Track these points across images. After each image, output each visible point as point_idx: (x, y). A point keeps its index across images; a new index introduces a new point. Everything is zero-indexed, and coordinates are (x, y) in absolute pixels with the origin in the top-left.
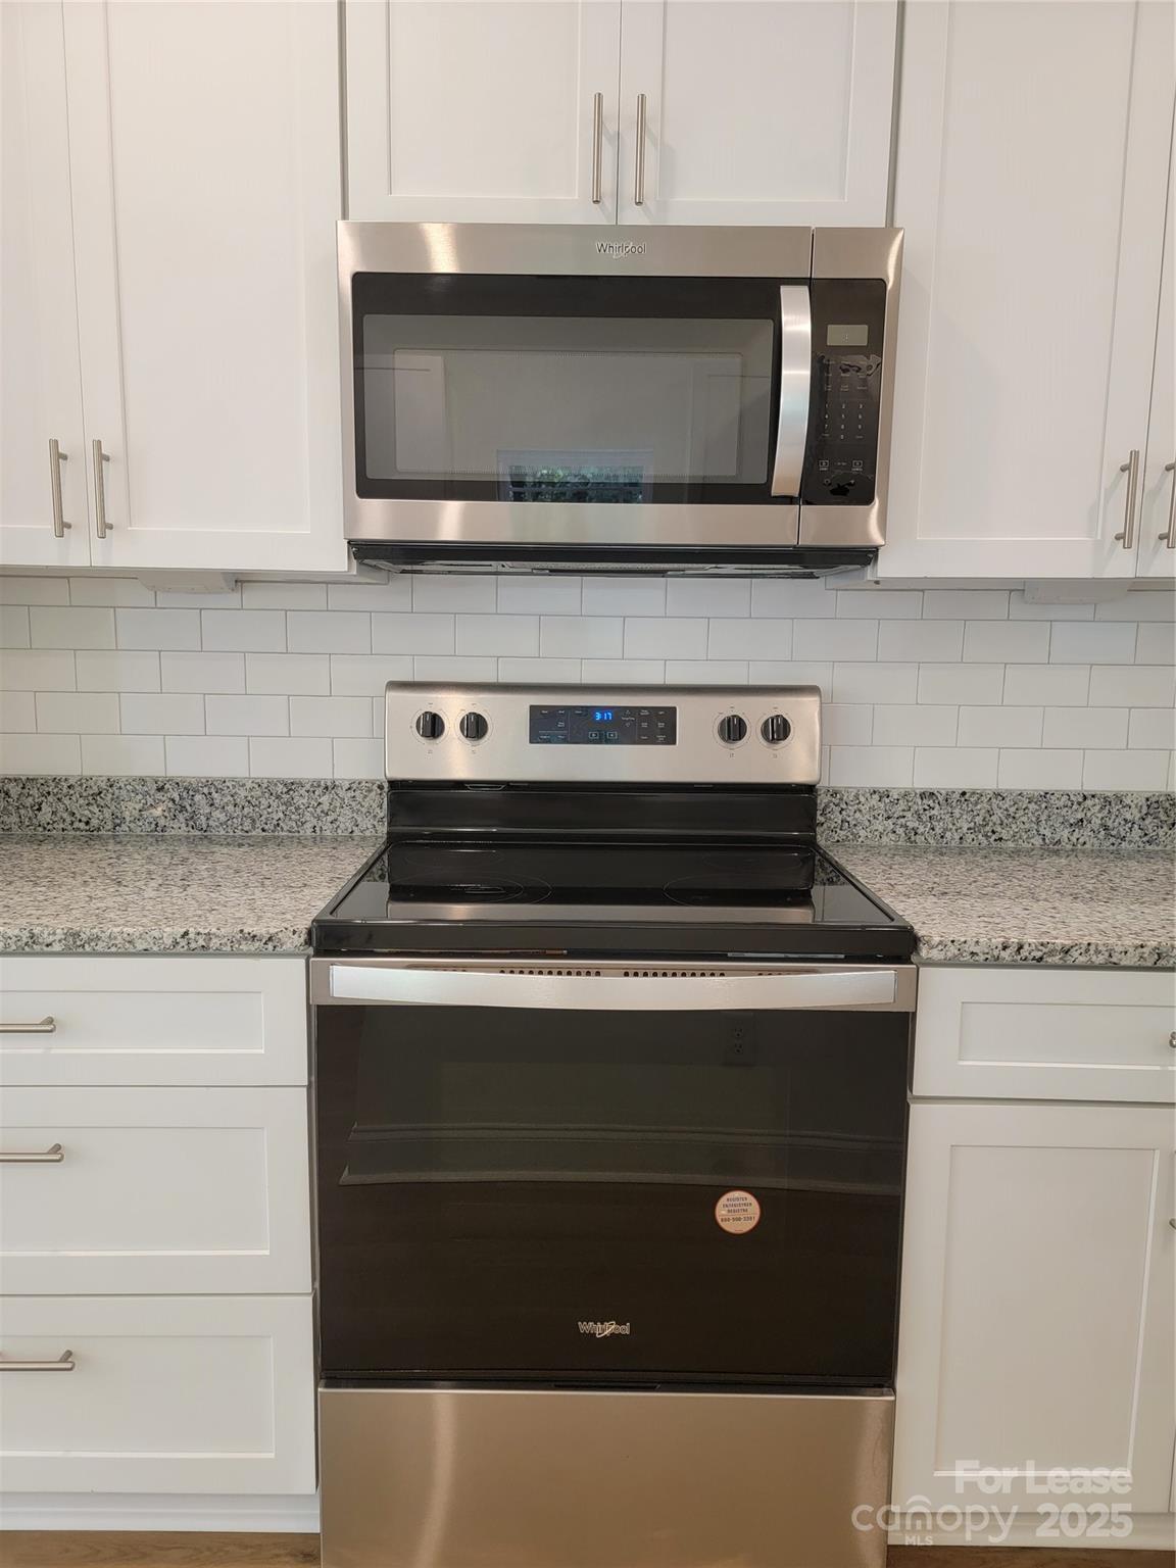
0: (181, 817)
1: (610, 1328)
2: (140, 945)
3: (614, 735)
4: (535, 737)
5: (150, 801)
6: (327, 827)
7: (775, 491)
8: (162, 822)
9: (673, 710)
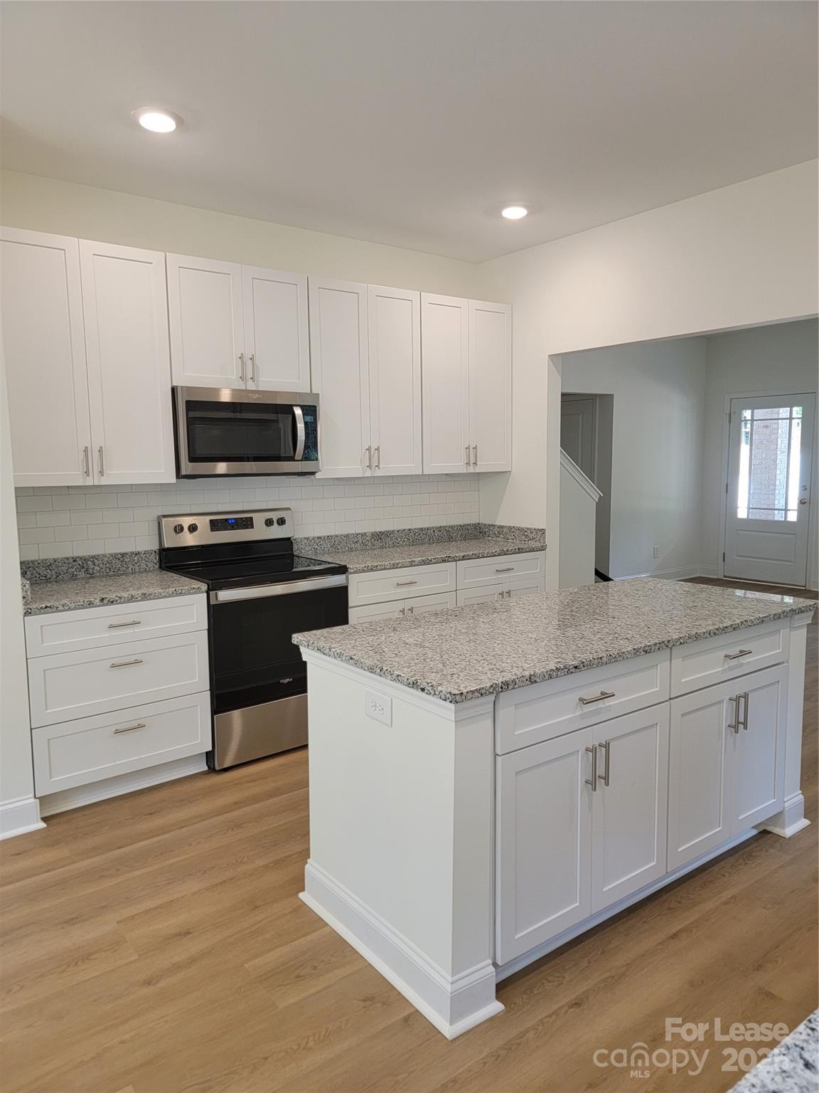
0: (82, 570)
1: (288, 680)
2: (163, 595)
3: (235, 527)
4: (212, 530)
5: (71, 566)
6: (137, 568)
7: (296, 459)
8: (75, 573)
9: (252, 518)
